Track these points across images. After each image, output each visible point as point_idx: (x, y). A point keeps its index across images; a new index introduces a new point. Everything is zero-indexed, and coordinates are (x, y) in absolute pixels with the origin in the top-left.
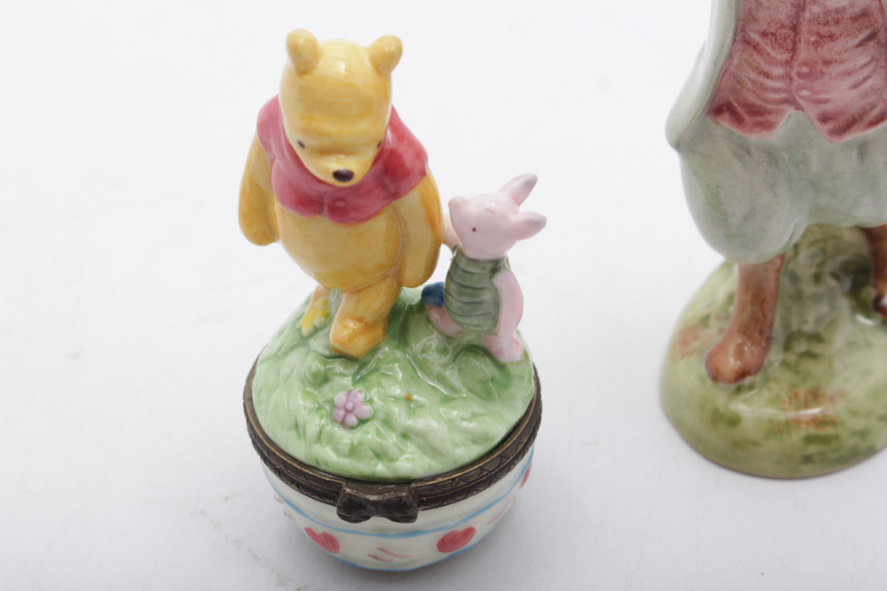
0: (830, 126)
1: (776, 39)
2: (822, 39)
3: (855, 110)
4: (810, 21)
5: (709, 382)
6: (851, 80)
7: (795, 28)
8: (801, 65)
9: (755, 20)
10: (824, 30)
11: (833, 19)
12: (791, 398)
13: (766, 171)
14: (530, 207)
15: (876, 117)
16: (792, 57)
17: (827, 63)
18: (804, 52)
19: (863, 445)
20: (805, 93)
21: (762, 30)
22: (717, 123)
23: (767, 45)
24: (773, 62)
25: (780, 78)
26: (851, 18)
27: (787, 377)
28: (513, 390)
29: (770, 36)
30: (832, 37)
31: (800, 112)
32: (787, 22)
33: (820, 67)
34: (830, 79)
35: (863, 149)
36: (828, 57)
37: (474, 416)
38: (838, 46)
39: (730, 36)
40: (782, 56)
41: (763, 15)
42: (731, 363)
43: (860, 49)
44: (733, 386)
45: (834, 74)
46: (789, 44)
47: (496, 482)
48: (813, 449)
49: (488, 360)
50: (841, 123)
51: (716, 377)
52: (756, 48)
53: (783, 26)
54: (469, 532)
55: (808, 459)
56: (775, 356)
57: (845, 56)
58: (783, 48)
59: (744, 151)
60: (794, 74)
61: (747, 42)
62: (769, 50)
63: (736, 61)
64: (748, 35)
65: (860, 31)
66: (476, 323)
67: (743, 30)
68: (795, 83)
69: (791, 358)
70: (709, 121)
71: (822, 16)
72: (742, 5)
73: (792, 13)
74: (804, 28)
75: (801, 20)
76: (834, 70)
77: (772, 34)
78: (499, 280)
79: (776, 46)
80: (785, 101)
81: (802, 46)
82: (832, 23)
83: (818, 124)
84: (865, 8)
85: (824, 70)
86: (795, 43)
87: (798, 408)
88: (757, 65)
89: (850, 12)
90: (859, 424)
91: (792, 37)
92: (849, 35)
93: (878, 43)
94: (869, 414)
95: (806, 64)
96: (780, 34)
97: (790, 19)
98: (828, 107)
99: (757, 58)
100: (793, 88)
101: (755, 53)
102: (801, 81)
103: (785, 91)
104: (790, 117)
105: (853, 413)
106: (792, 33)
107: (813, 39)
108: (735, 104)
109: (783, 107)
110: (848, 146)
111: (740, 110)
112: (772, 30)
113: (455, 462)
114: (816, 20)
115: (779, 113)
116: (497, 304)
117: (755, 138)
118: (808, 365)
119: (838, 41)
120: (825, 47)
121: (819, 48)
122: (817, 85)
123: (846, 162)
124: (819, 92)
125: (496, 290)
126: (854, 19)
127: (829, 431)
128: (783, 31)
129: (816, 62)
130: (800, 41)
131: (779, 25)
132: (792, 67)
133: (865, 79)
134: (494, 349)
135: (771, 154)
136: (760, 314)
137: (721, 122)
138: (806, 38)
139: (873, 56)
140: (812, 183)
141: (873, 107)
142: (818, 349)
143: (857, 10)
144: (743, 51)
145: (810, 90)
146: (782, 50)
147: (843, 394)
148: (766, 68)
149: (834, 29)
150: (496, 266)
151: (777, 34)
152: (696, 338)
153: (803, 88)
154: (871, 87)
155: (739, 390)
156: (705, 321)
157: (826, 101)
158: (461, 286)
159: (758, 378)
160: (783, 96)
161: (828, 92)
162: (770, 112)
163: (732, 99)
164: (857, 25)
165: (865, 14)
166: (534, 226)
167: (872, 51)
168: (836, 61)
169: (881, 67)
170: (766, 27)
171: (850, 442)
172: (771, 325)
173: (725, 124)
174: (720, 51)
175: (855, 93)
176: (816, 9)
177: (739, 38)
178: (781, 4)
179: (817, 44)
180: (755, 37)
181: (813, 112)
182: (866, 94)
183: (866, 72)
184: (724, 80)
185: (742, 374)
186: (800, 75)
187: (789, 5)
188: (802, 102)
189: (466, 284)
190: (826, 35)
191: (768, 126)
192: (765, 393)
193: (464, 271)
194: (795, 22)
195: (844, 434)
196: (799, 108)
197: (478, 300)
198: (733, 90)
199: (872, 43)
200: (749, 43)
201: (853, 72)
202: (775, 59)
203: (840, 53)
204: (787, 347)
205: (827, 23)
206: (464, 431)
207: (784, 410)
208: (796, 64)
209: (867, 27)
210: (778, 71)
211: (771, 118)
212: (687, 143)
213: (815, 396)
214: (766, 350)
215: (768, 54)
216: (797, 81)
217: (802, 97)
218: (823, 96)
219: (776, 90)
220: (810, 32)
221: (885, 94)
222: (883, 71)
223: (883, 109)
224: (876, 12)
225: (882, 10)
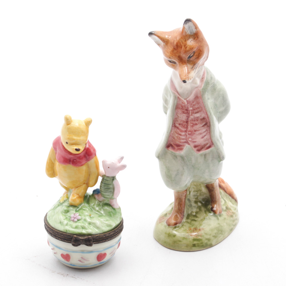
0: (196, 149)
1: (183, 125)
2: (194, 125)
3: (202, 145)
5: (167, 226)
6: (201, 136)
7: (187, 122)
8: (189, 131)
9: (177, 121)
10: (194, 123)
11: (196, 120)
12: (189, 230)
13: (181, 162)
16: (187, 130)
17: (195, 131)
18: (189, 128)
19: (209, 243)
20: (190, 139)
21: (179, 123)
22: (168, 150)
23: (180, 127)
24: (182, 131)
25: (184, 135)
27: (188, 225)
28: (117, 215)
30: (196, 124)
32: (185, 121)
34: (196, 135)
35: (205, 156)
36: (195, 129)
37: (107, 220)
39: (171, 124)
40: (184, 129)
41: (179, 119)
42: (173, 221)
43: (203, 128)
44: (174, 226)
46: (186, 126)
47: (112, 239)
48: (195, 242)
49: (111, 207)
50: (199, 148)
51: (169, 225)
52: (178, 128)
54: (105, 255)
55: (194, 245)
56: (184, 220)
59: (175, 157)
60: (187, 134)
61: (175, 126)
63: (173, 132)
65: (203, 123)
67: (174, 124)
68: (188, 137)
69: (189, 221)
70: (166, 149)
71: (194, 119)
72: (174, 117)
73: (186, 118)
74: (189, 122)
75: (189, 120)
76: (197, 133)
77: (182, 124)
78: (114, 182)
79: (183, 127)
80: (185, 142)
82: (196, 121)
83: (193, 148)
84: (204, 117)
85: (195, 133)
86: (187, 126)
87: (191, 232)
88: (178, 132)
89: (200, 118)
90: (208, 237)
92: (200, 124)
94: (210, 235)
95: (190, 131)
98: (196, 144)
99: (178, 130)
102: (189, 136)
103: (185, 139)
104: (186, 147)
105: (206, 234)
106: (186, 124)
107: (192, 125)
108: (173, 144)
109: (185, 144)
110: (201, 155)
111: (174, 146)
112: (182, 123)
113: (103, 231)
114: (192, 120)
115: (184, 146)
116: (114, 189)
117: (178, 153)
118: (193, 222)
119: (198, 125)
120: (195, 127)
122: (193, 137)
123: (201, 160)
124: (193, 139)
125: (113, 185)
126: (201, 120)
127: (200, 238)
128: (184, 123)
129: (192, 131)
132: (187, 132)
133: (205, 136)
134: (112, 204)
135: (182, 158)
136: (180, 208)
137: (169, 150)
138: (190, 124)
139: (206, 129)
140: (193, 166)
141: (207, 144)
142: (196, 219)
143: (202, 117)
144: (174, 129)
145: (191, 138)
147: (203, 229)
148: (180, 133)
149: (196, 122)
150: (113, 178)
152: (163, 219)
153: (190, 138)
154: (206, 138)
155: (175, 227)
156: (166, 215)
157: (195, 142)
158: (105, 184)
159: (180, 225)
160: (185, 141)
161: (196, 139)
164: (202, 121)
165: (204, 118)
166: (124, 167)
167: (206, 128)
168: (197, 130)
169: (209, 132)
170: (180, 122)
171: (206, 241)
173: (170, 149)
175: (202, 140)
177: (173, 126)
179: (192, 126)
180: (177, 125)
181: (192, 145)
182: (205, 140)
183: (205, 134)
184: (170, 138)
185: (176, 224)
186: (189, 134)
187: (185, 116)
188: (189, 142)
189: (106, 183)
191: (181, 149)
192: (182, 229)
193: (106, 180)
195: (204, 239)
196: (189, 144)
197: (109, 187)
198: (172, 141)
199: (206, 126)
200: (176, 127)
201: (202, 133)
203: (198, 128)
204: (188, 218)
205: (195, 121)
206: (105, 223)
207: (188, 233)
208: (188, 131)
209: (205, 122)
210: (183, 134)
211: (182, 147)
212: (161, 156)
213: (196, 229)
214: (182, 218)
215: (181, 129)
216: (188, 136)
217: (189, 141)
218: (195, 140)
219: (183, 139)
220: (191, 123)
221: (210, 141)
222: (209, 134)
223: (210, 145)
224: (206, 118)
225: (208, 117)
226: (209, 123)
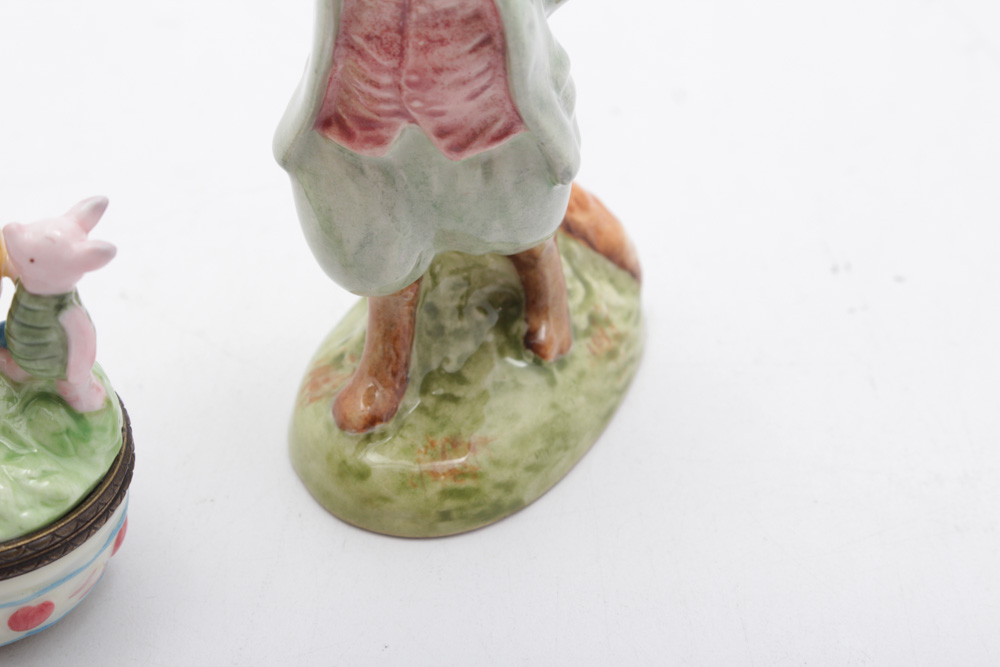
0: (447, 141)
1: (382, 44)
2: (432, 44)
3: (475, 122)
4: (417, 23)
5: (336, 431)
6: (467, 91)
7: (401, 31)
8: (410, 72)
9: (359, 22)
10: (433, 34)
11: (442, 21)
12: (426, 447)
13: (383, 192)
14: (100, 235)
15: (500, 131)
16: (400, 64)
17: (438, 71)
18: (411, 59)
19: (508, 499)
20: (417, 104)
21: (366, 33)
22: (326, 137)
23: (372, 49)
24: (379, 68)
25: (389, 87)
26: (463, 20)
27: (423, 423)
28: (93, 443)
29: (375, 39)
30: (442, 41)
31: (414, 125)
32: (393, 24)
33: (430, 75)
34: (443, 88)
35: (487, 167)
36: (439, 65)
37: (45, 474)
38: (449, 51)
39: (330, 40)
40: (388, 63)
41: (367, 16)
42: (360, 409)
43: (473, 56)
44: (362, 435)
45: (446, 83)
46: (396, 49)
47: (72, 549)
48: (450, 504)
49: (62, 411)
50: (460, 138)
51: (343, 425)
52: (361, 53)
53: (388, 29)
54: (45, 608)
55: (445, 516)
56: (412, 401)
57: (457, 63)
58: (389, 53)
59: (357, 169)
60: (402, 83)
61: (351, 46)
62: (375, 56)
63: (340, 67)
64: (352, 39)
65: (473, 35)
66: (42, 367)
67: (345, 33)
68: (405, 93)
69: (429, 401)
70: (317, 134)
71: (430, 18)
72: (342, 4)
73: (398, 14)
74: (411, 31)
75: (408, 21)
76: (447, 78)
77: (378, 38)
78: (66, 318)
79: (382, 51)
80: (397, 113)
81: (410, 51)
82: (442, 25)
83: (434, 139)
84: (477, 10)
85: (436, 78)
86: (402, 48)
87: (434, 459)
88: (362, 72)
89: (461, 14)
90: (504, 475)
91: (399, 42)
92: (461, 39)
93: (494, 48)
94: (515, 464)
96: (386, 38)
97: (396, 21)
98: (445, 121)
99: (362, 63)
100: (403, 98)
101: (359, 59)
102: (411, 91)
103: (395, 102)
104: (403, 131)
105: (496, 463)
106: (398, 37)
107: (421, 43)
108: (344, 117)
109: (395, 119)
110: (471, 164)
111: (350, 123)
112: (377, 33)
113: (21, 528)
114: (423, 21)
115: (390, 126)
116: (65, 345)
117: (367, 154)
118: (448, 409)
119: (449, 46)
120: (436, 53)
121: (429, 54)
122: (430, 96)
123: (470, 183)
124: (432, 103)
125: (63, 330)
126: (466, 21)
127: (469, 483)
128: (389, 34)
129: (425, 70)
130: (408, 46)
131: (384, 28)
132: (400, 75)
133: (484, 89)
134: (69, 396)
135: (387, 173)
136: (392, 352)
137: (329, 136)
138: (414, 43)
139: (489, 63)
140: (434, 206)
141: (496, 120)
142: (459, 391)
143: (469, 11)
144: (347, 56)
145: (422, 101)
146: (389, 56)
147: (485, 442)
148: (374, 76)
149: (444, 33)
150: (62, 302)
151: (383, 37)
152: (327, 380)
153: (415, 99)
154: (491, 98)
155: (368, 438)
156: (339, 360)
157: (441, 114)
158: (24, 325)
159: (390, 425)
160: (394, 107)
161: (442, 104)
162: (381, 126)
163: (340, 110)
164: (468, 28)
165: (478, 16)
166: (102, 256)
167: (488, 58)
168: (448, 69)
169: (500, 76)
170: (370, 29)
171: (495, 495)
172: (407, 365)
173: (334, 140)
174: (320, 56)
175: (473, 104)
176: (422, 10)
177: (341, 41)
178: (385, 4)
179: (425, 50)
180: (359, 40)
181: (428, 125)
182: (486, 106)
183: (483, 81)
184: (331, 89)
185: (373, 421)
186: (410, 84)
187: (393, 5)
188: (415, 115)
189: (29, 323)
190: (437, 38)
191: (380, 142)
192: (399, 442)
193: (27, 309)
194: (401, 24)
195: (487, 487)
196: (413, 121)
197: (42, 341)
198: (342, 102)
199: (487, 49)
200: (353, 48)
201: (469, 81)
202: (381, 65)
203: (452, 59)
204: (424, 390)
205: (436, 26)
206: (31, 492)
207: (419, 461)
208: (404, 72)
209: (481, 31)
210: (386, 79)
211: (383, 132)
212: (294, 160)
213: (454, 444)
214: (400, 394)
215: (374, 60)
216: (407, 91)
217: (415, 109)
218: (437, 108)
219: (386, 101)
220: (418, 35)
221: (508, 107)
222: (502, 80)
223: (507, 123)
224: (489, 14)
225: (496, 11)
226: (503, 35)
